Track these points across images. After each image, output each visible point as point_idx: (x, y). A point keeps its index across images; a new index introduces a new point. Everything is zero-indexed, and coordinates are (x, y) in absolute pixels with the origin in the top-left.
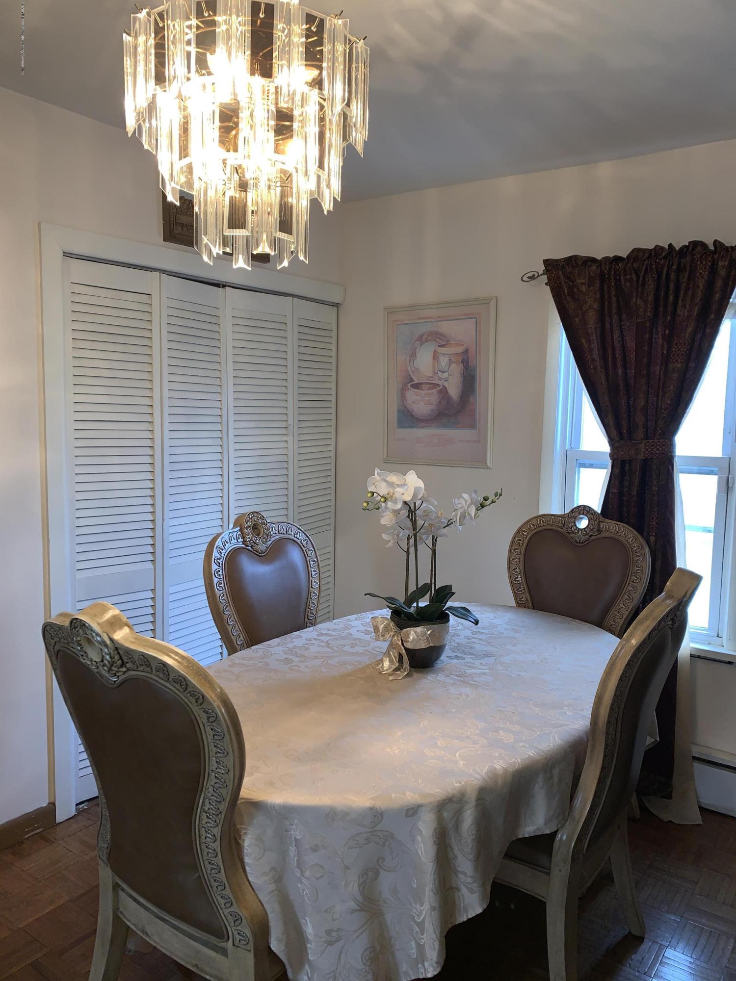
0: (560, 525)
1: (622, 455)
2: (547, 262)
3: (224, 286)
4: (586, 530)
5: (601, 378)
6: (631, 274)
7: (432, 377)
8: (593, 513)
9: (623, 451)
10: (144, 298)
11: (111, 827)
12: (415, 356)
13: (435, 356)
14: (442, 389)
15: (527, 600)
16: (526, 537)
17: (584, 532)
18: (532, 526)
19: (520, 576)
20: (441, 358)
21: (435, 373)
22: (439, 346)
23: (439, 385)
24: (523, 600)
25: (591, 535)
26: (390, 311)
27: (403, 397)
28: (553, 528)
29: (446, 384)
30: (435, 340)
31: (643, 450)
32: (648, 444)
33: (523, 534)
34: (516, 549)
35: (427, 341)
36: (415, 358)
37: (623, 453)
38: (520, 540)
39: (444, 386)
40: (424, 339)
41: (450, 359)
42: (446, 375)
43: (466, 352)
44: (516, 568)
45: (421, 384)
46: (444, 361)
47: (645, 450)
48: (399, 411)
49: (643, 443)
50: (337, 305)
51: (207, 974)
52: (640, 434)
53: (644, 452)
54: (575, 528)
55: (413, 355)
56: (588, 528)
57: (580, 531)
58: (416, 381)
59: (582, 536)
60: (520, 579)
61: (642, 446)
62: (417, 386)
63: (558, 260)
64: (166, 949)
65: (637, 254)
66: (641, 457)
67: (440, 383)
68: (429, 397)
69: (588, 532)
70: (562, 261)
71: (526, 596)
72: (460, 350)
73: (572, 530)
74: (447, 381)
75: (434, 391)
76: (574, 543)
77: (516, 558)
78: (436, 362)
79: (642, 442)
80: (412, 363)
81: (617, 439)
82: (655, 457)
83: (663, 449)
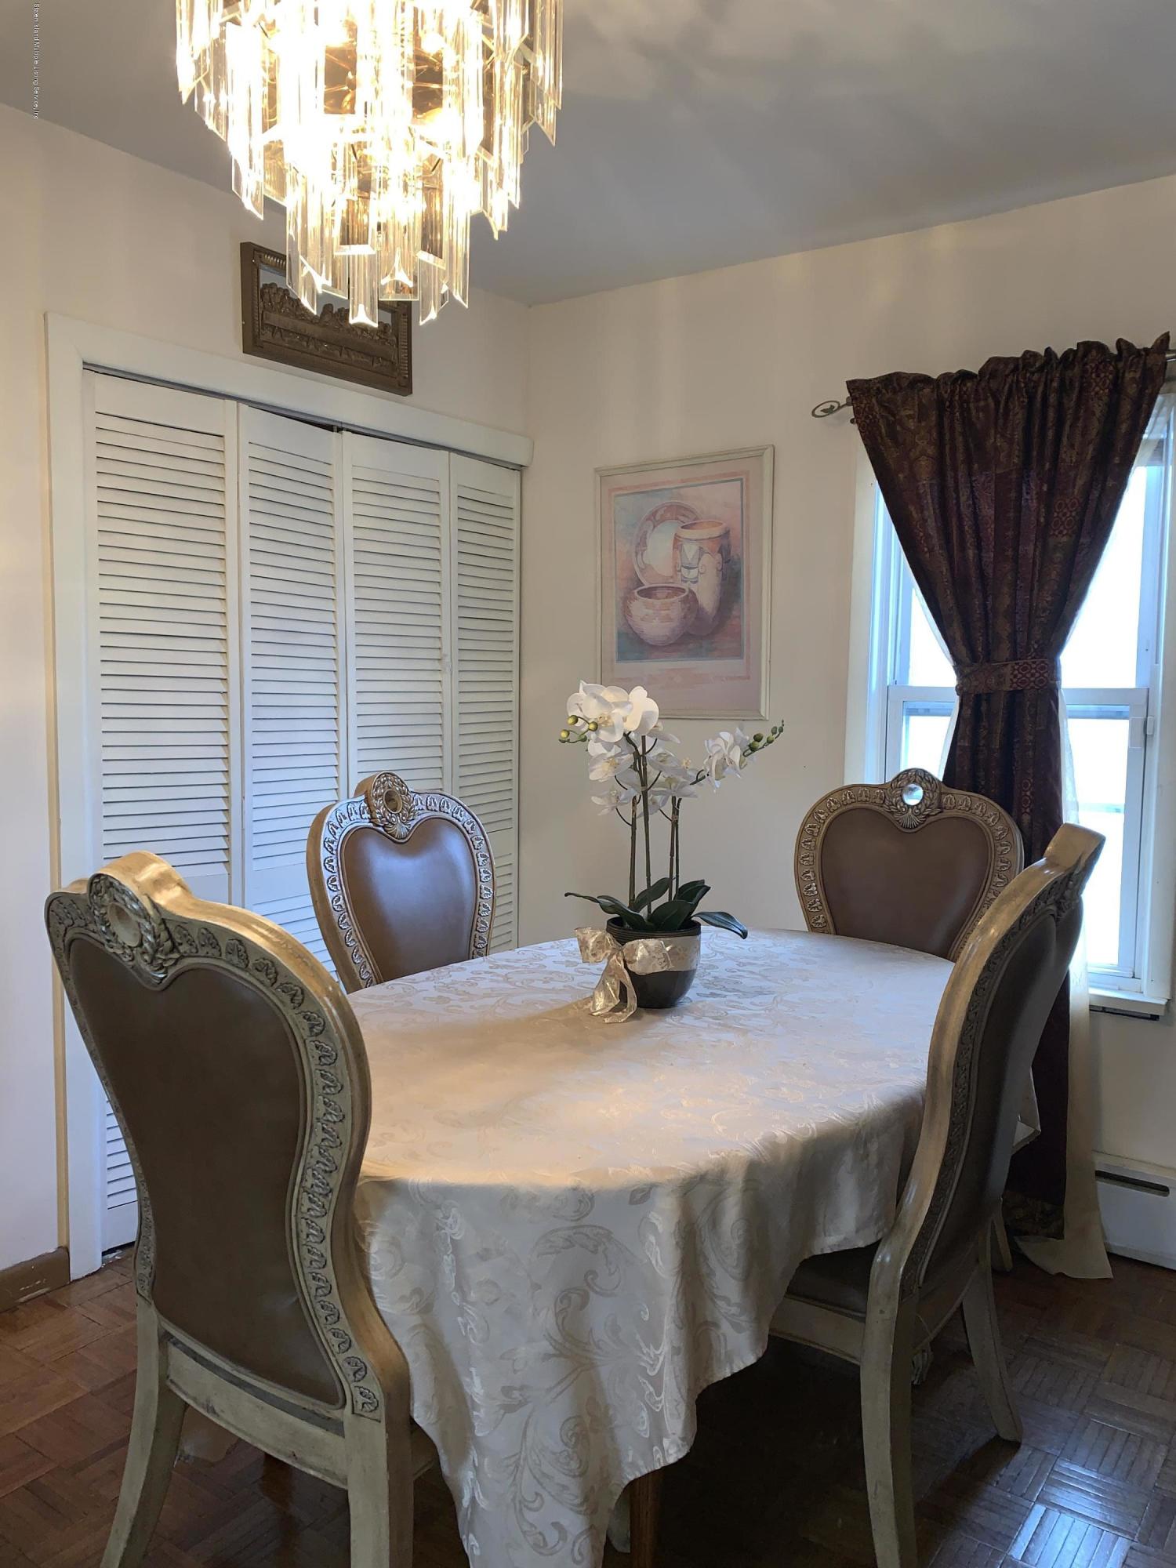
0: (878, 801)
1: (976, 686)
2: (852, 385)
3: (340, 430)
4: (920, 806)
5: (941, 568)
6: (986, 399)
7: (672, 577)
8: (931, 780)
9: (976, 680)
10: (212, 442)
11: (158, 1240)
12: (645, 545)
13: (677, 543)
14: (687, 596)
15: (826, 922)
16: (824, 823)
17: (917, 811)
18: (832, 804)
19: (814, 884)
20: (686, 547)
21: (677, 571)
22: (683, 527)
23: (683, 591)
24: (819, 921)
25: (928, 815)
26: (604, 475)
27: (626, 612)
28: (866, 805)
29: (694, 588)
30: (677, 519)
31: (1009, 677)
32: (1016, 667)
33: (819, 818)
34: (807, 842)
35: (663, 520)
36: (643, 548)
37: (975, 683)
38: (815, 827)
39: (691, 591)
40: (658, 517)
41: (701, 548)
42: (694, 573)
43: (726, 534)
44: (808, 872)
45: (655, 588)
46: (690, 551)
47: (1012, 677)
48: (620, 635)
49: (1009, 667)
50: (520, 468)
51: (311, 1468)
52: (1004, 651)
53: (1011, 680)
54: (902, 804)
55: (642, 544)
56: (923, 804)
57: (910, 810)
58: (647, 585)
59: (912, 816)
60: (815, 888)
61: (1008, 670)
62: (648, 593)
63: (870, 380)
64: (246, 1434)
65: (995, 366)
66: (1007, 687)
67: (685, 586)
68: (669, 610)
69: (922, 810)
70: (876, 381)
71: (824, 916)
72: (716, 532)
73: (897, 809)
74: (695, 582)
75: (676, 599)
76: (901, 828)
77: (808, 856)
78: (678, 552)
79: (1007, 664)
80: (639, 557)
81: (968, 660)
82: (1029, 688)
83: (1041, 675)
